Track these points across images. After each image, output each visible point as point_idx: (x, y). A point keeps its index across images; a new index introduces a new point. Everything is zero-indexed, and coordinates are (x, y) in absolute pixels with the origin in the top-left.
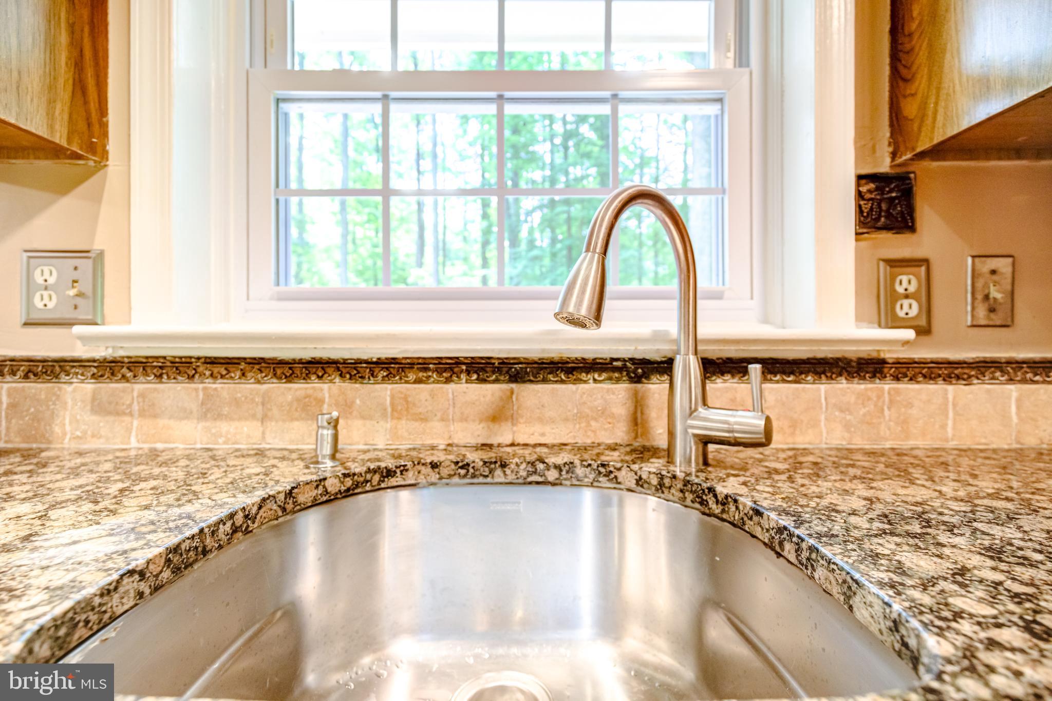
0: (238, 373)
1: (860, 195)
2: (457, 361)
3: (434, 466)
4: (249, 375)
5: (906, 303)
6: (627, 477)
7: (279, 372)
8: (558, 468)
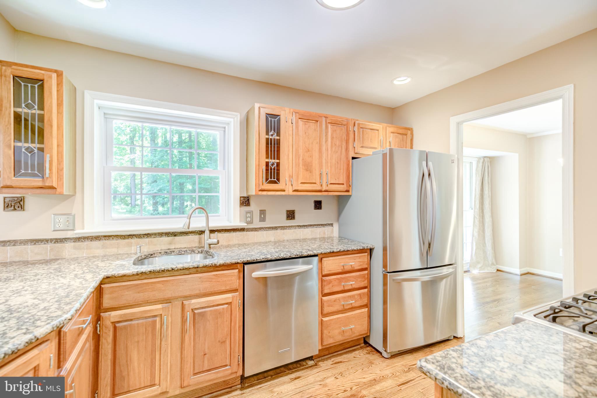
1: (240, 200)
2: (163, 233)
3: (160, 253)
5: (248, 218)
6: (196, 252)
7: (122, 238)
8: (184, 251)
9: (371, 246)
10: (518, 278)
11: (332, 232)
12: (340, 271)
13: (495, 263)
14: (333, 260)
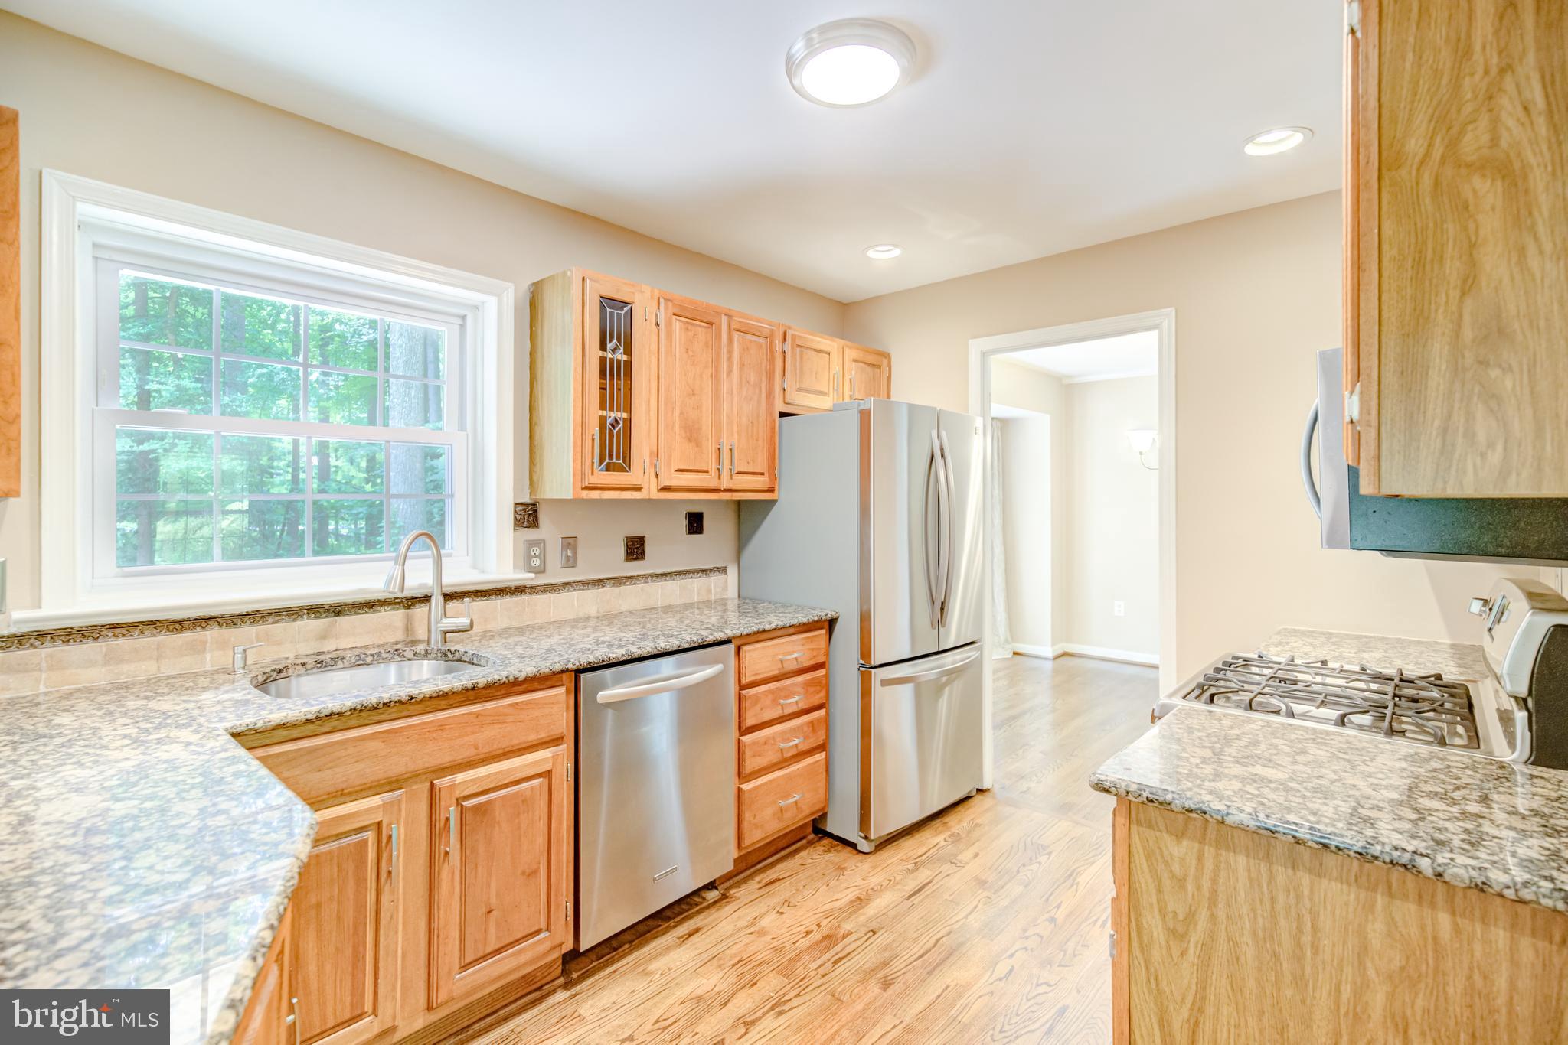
0: (137, 632)
1: (516, 512)
2: (301, 609)
3: (303, 665)
4: (146, 632)
5: (535, 559)
6: (409, 654)
7: (171, 627)
8: (373, 655)
9: (833, 613)
10: (1049, 665)
11: (725, 588)
12: (776, 672)
13: (1010, 639)
14: (764, 648)
